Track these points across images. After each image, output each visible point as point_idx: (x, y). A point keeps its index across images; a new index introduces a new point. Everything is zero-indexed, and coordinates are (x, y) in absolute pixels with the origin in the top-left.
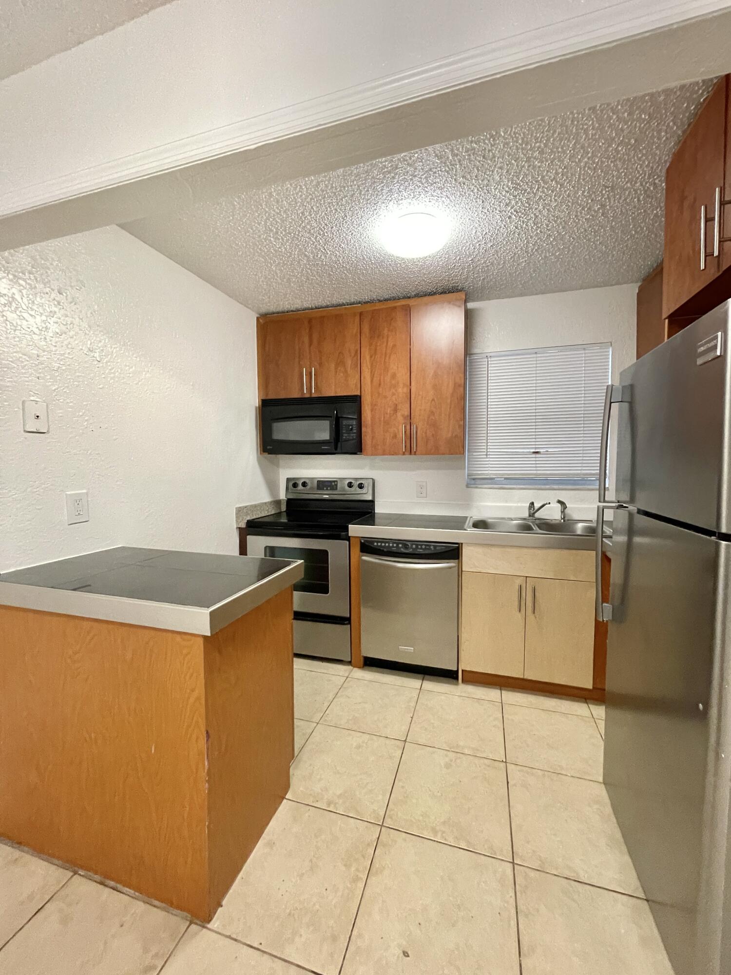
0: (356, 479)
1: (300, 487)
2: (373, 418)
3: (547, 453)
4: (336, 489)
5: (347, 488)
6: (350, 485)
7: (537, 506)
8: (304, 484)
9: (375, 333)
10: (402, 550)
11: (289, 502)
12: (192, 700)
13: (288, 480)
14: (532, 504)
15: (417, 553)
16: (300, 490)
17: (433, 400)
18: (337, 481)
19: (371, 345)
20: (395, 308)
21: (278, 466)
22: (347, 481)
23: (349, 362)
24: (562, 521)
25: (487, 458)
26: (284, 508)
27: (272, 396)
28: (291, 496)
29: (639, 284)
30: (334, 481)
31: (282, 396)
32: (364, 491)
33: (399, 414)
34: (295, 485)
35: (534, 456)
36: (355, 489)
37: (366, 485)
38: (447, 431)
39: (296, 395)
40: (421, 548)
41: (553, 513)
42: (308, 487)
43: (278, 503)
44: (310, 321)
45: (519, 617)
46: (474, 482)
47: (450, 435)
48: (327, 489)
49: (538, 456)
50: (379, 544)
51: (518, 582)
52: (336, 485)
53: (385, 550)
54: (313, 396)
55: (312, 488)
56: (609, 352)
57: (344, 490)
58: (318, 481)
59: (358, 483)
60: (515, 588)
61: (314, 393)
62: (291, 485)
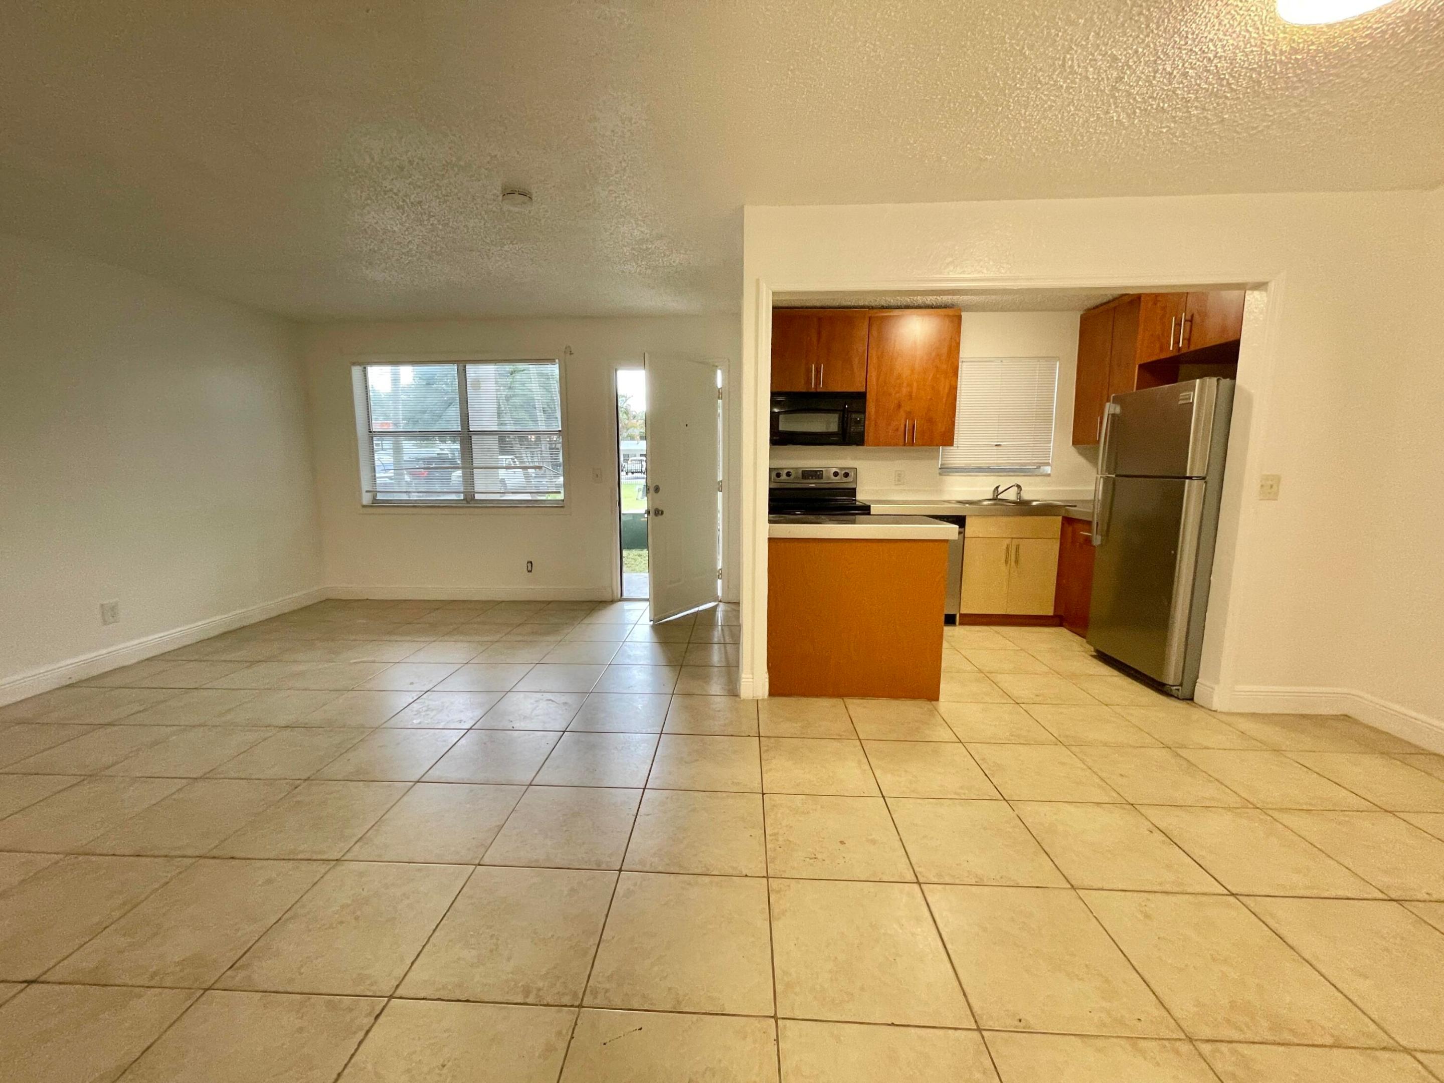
0: (841, 469)
1: (784, 477)
2: (877, 412)
3: (1005, 446)
4: (822, 478)
5: (832, 477)
6: (836, 474)
7: (1000, 489)
8: (788, 474)
11: (772, 491)
13: (771, 470)
14: (997, 487)
16: (788, 480)
17: (931, 399)
18: (823, 471)
19: (879, 347)
22: (833, 471)
23: (856, 362)
24: (1019, 500)
25: (958, 449)
27: (784, 389)
28: (774, 486)
29: (1082, 313)
30: (820, 471)
31: (788, 389)
32: (850, 479)
33: (902, 410)
34: (778, 475)
35: (996, 448)
36: (840, 478)
37: (850, 475)
38: (941, 428)
39: (804, 389)
41: (1011, 495)
42: (792, 477)
45: (1006, 568)
46: (945, 470)
47: (943, 429)
48: (812, 478)
49: (999, 448)
51: (1007, 541)
52: (822, 475)
54: (821, 390)
55: (796, 478)
56: (1056, 364)
57: (829, 478)
58: (803, 471)
59: (843, 472)
60: (1004, 547)
61: (821, 388)
62: (774, 474)
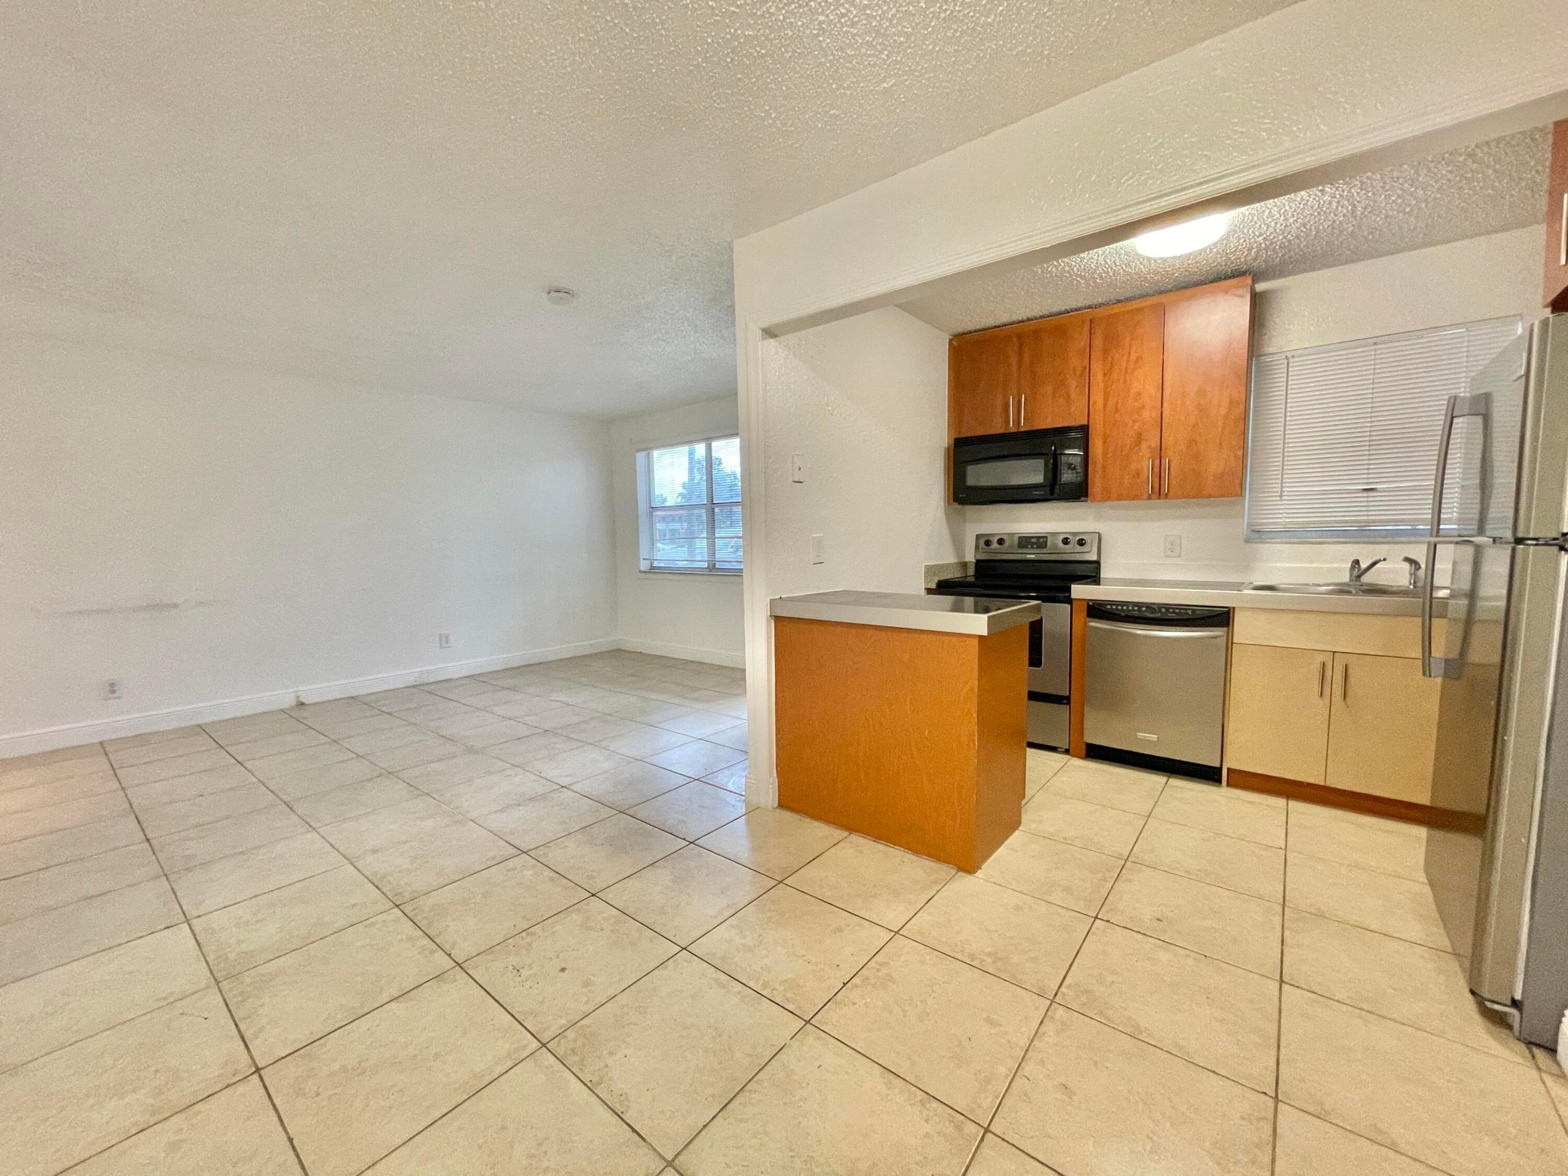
0: (1075, 534)
1: (995, 545)
2: (1105, 453)
3: (1388, 489)
4: (1045, 546)
5: (1061, 545)
6: (1066, 541)
7: (1364, 565)
8: (1001, 542)
9: (1112, 341)
10: (1146, 614)
11: (978, 562)
12: (965, 690)
13: (978, 537)
14: (1357, 562)
15: (1167, 617)
16: (996, 549)
17: (1196, 424)
18: (1046, 537)
19: (1105, 359)
20: (1140, 310)
21: (965, 521)
22: (1062, 537)
23: (1073, 384)
24: (1412, 587)
25: (1281, 500)
26: (971, 571)
27: (966, 433)
28: (982, 557)
30: (1043, 537)
31: (981, 431)
32: (1085, 549)
33: (1144, 445)
34: (988, 543)
35: (1365, 494)
36: (1073, 546)
37: (1088, 541)
38: (1215, 466)
39: (997, 429)
40: (1174, 612)
42: (1006, 544)
43: (964, 565)
44: (1019, 337)
45: (1319, 702)
46: (1257, 535)
47: (1221, 470)
48: (1032, 547)
49: (1371, 494)
50: (1114, 607)
51: (1320, 658)
52: (1046, 542)
53: (1123, 614)
54: (1022, 429)
55: (1011, 546)
57: (1056, 547)
58: (1019, 537)
59: (1077, 538)
60: (1317, 666)
61: (1024, 426)
62: (982, 542)
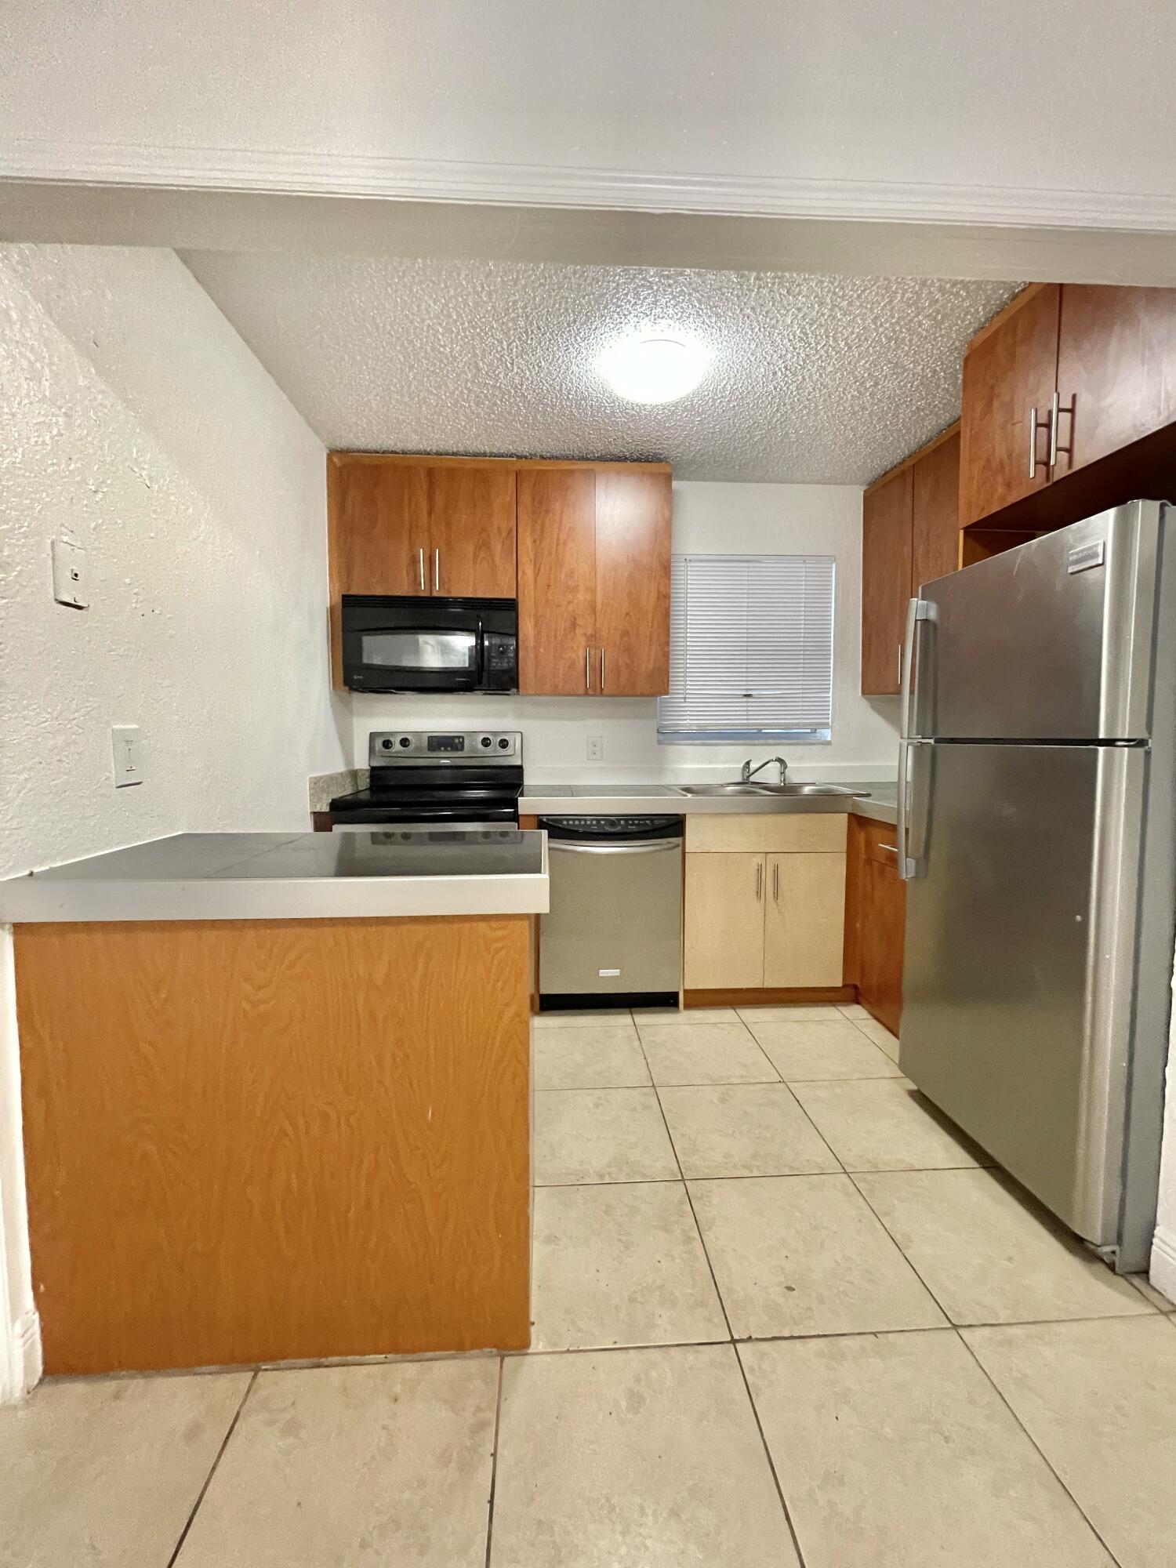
0: (495, 733)
1: (397, 747)
2: (537, 637)
3: (760, 697)
4: (462, 749)
5: (480, 746)
6: (486, 742)
7: (753, 766)
8: (405, 742)
9: (541, 505)
10: (607, 828)
11: (375, 772)
13: (373, 736)
14: (748, 763)
15: (628, 831)
16: (397, 752)
17: (627, 614)
18: (463, 738)
19: (534, 522)
20: (572, 472)
21: (351, 712)
22: (482, 737)
23: (497, 547)
24: (782, 784)
25: (685, 702)
26: (364, 783)
27: (356, 590)
28: (378, 763)
29: (865, 487)
30: (459, 737)
31: (379, 591)
32: (509, 751)
33: (579, 631)
34: (387, 744)
35: (745, 700)
36: (494, 749)
37: (511, 743)
38: (646, 662)
39: (403, 589)
40: (633, 824)
41: (771, 775)
42: (412, 747)
43: (354, 774)
44: (430, 472)
45: (757, 906)
46: (667, 736)
47: (651, 666)
48: (446, 750)
49: (750, 700)
50: (571, 822)
51: (758, 859)
52: (462, 744)
53: (581, 830)
54: (435, 594)
55: (418, 749)
56: (831, 568)
57: (474, 749)
58: (429, 737)
59: (499, 740)
60: (753, 869)
61: (437, 591)
62: (379, 744)
